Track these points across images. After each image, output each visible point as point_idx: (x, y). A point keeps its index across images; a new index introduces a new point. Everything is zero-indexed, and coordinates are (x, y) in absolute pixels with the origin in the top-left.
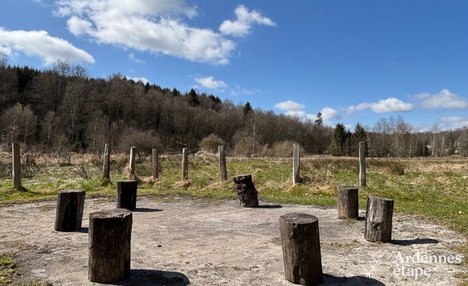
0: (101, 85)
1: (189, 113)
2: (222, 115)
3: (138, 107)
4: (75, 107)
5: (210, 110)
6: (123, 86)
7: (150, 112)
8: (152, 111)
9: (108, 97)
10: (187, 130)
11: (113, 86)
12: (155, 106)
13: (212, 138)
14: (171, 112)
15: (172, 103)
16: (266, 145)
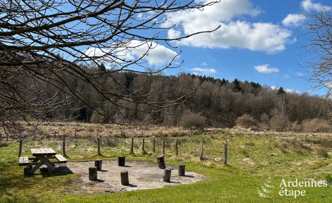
0: (173, 81)
1: (232, 97)
2: (260, 98)
3: (195, 95)
4: (157, 97)
5: (250, 94)
6: (186, 80)
7: (204, 98)
8: (205, 97)
9: (176, 89)
10: (230, 110)
11: (180, 81)
12: (208, 93)
13: (245, 116)
14: (218, 97)
15: (220, 90)
16: (297, 122)
